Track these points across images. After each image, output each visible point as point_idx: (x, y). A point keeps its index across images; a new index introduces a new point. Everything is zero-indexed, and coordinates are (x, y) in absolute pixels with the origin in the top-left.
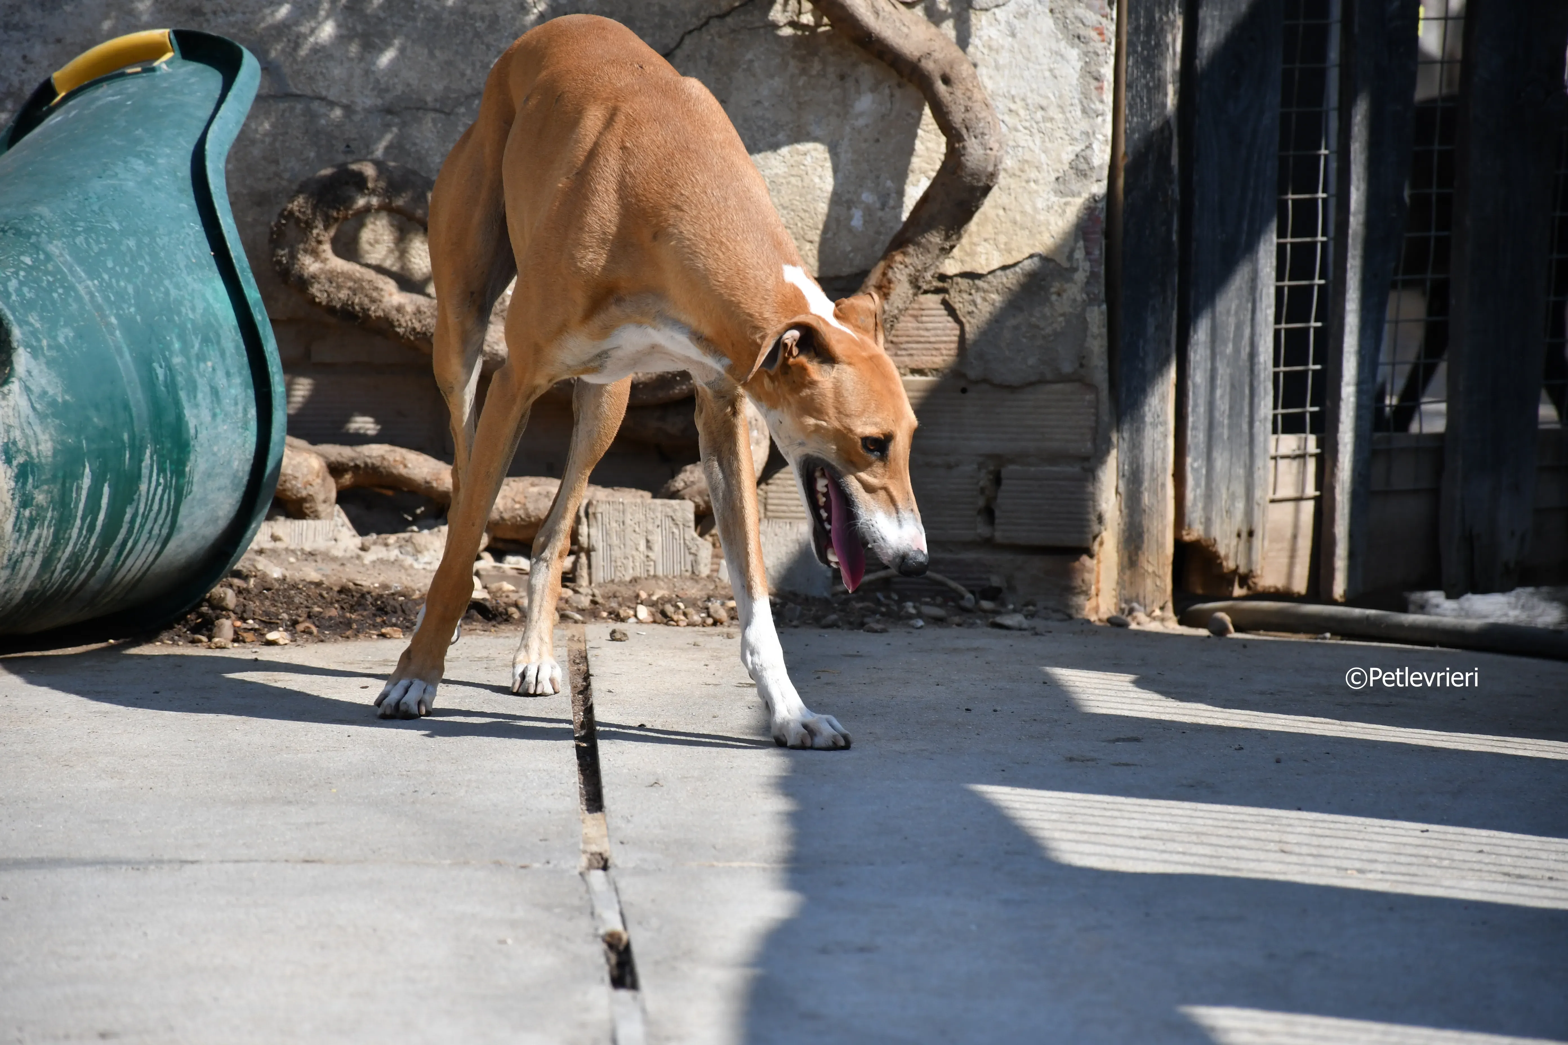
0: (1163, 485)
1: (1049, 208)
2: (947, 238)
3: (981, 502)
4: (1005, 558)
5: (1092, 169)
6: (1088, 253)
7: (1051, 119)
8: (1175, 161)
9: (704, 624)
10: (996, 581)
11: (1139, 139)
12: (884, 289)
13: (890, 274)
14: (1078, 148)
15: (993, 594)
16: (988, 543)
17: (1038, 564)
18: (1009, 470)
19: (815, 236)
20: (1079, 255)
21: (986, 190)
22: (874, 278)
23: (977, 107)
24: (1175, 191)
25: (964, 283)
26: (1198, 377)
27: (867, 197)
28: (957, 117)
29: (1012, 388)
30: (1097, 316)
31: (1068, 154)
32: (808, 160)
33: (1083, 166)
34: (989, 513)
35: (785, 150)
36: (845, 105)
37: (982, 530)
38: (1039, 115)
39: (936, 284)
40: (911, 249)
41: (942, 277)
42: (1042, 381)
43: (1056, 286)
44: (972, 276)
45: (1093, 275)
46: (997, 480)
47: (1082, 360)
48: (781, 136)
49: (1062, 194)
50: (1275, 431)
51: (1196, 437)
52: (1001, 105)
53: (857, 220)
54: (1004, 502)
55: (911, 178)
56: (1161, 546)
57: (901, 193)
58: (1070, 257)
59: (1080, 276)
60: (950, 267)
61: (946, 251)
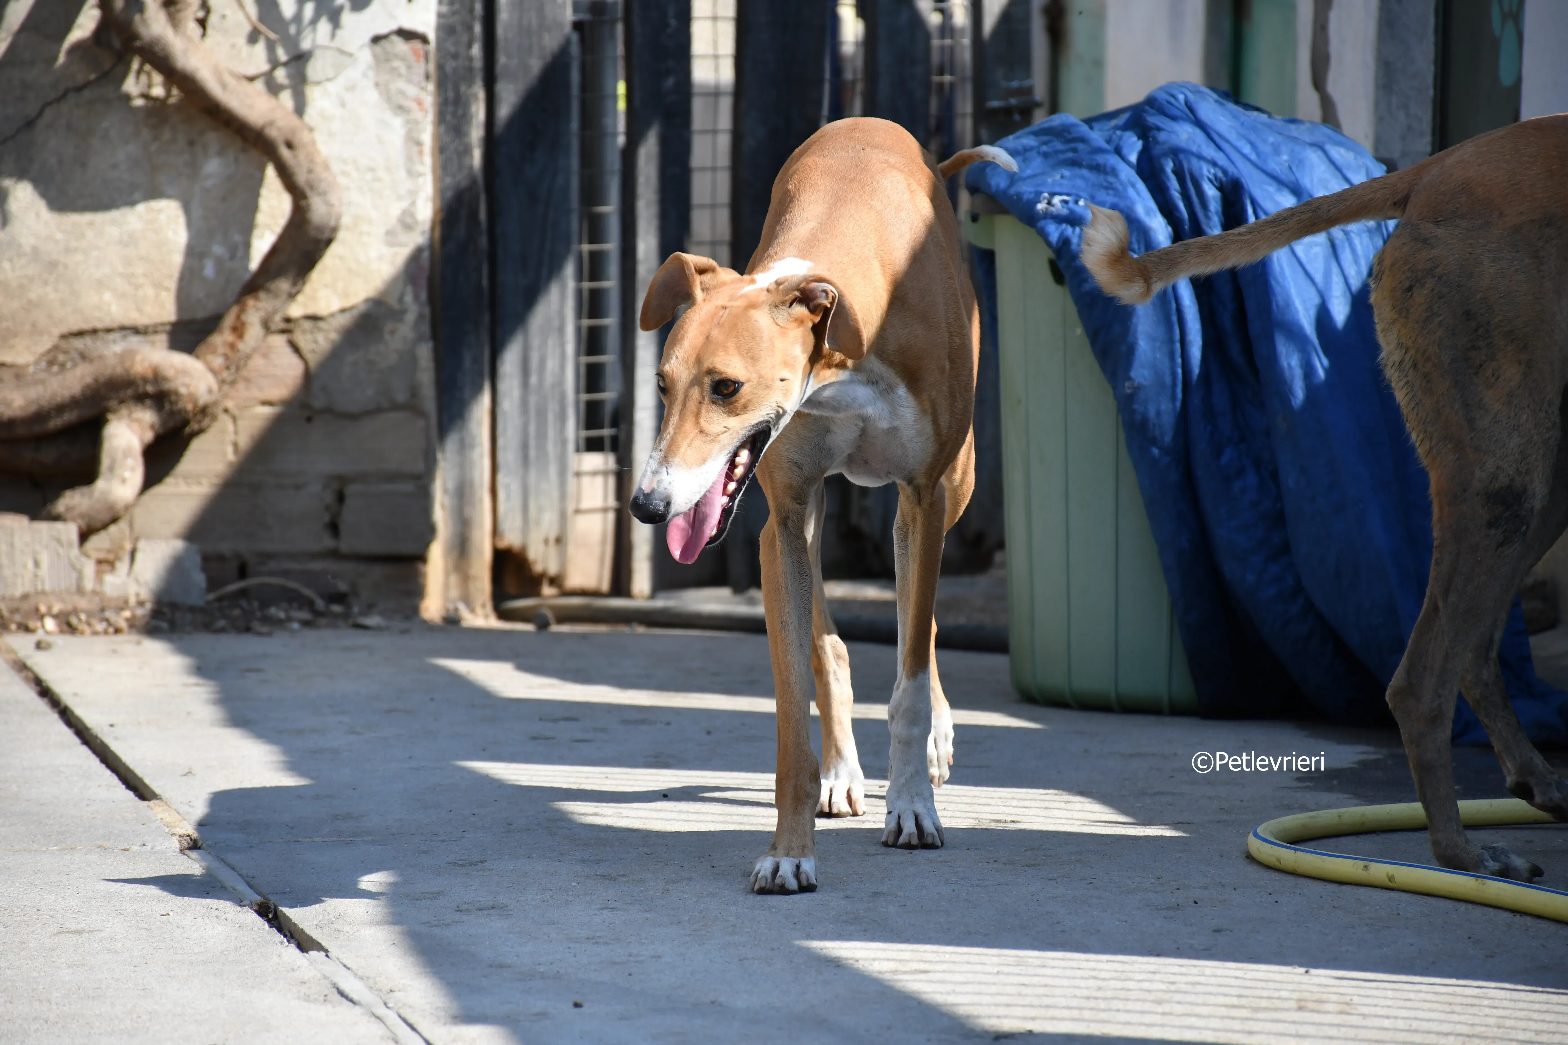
0: (481, 500)
1: (380, 258)
2: (294, 284)
3: (326, 518)
4: (348, 567)
5: (416, 222)
6: (416, 297)
7: (379, 180)
8: (483, 215)
9: (106, 632)
10: (342, 586)
11: (452, 196)
12: (239, 330)
13: (244, 317)
14: (404, 204)
15: (339, 598)
16: (335, 554)
17: (378, 572)
18: (351, 490)
19: (172, 284)
20: (409, 298)
21: (329, 242)
22: (229, 320)
23: (319, 169)
24: (483, 241)
25: (307, 325)
26: (509, 403)
27: (218, 249)
28: (301, 178)
29: (353, 417)
30: (425, 353)
31: (396, 210)
32: (162, 217)
33: (409, 220)
34: (334, 528)
35: (141, 208)
36: (194, 168)
37: (328, 542)
38: (369, 176)
39: (283, 325)
40: (262, 295)
41: (288, 320)
42: (379, 410)
43: (389, 326)
44: (314, 318)
45: (421, 317)
46: (341, 497)
47: (414, 391)
48: (137, 195)
49: (391, 244)
50: (578, 450)
51: (508, 456)
52: (335, 167)
53: (209, 270)
54: (349, 516)
55: (256, 233)
56: (482, 553)
57: (247, 245)
58: (401, 300)
59: (411, 317)
60: (296, 310)
61: (292, 296)
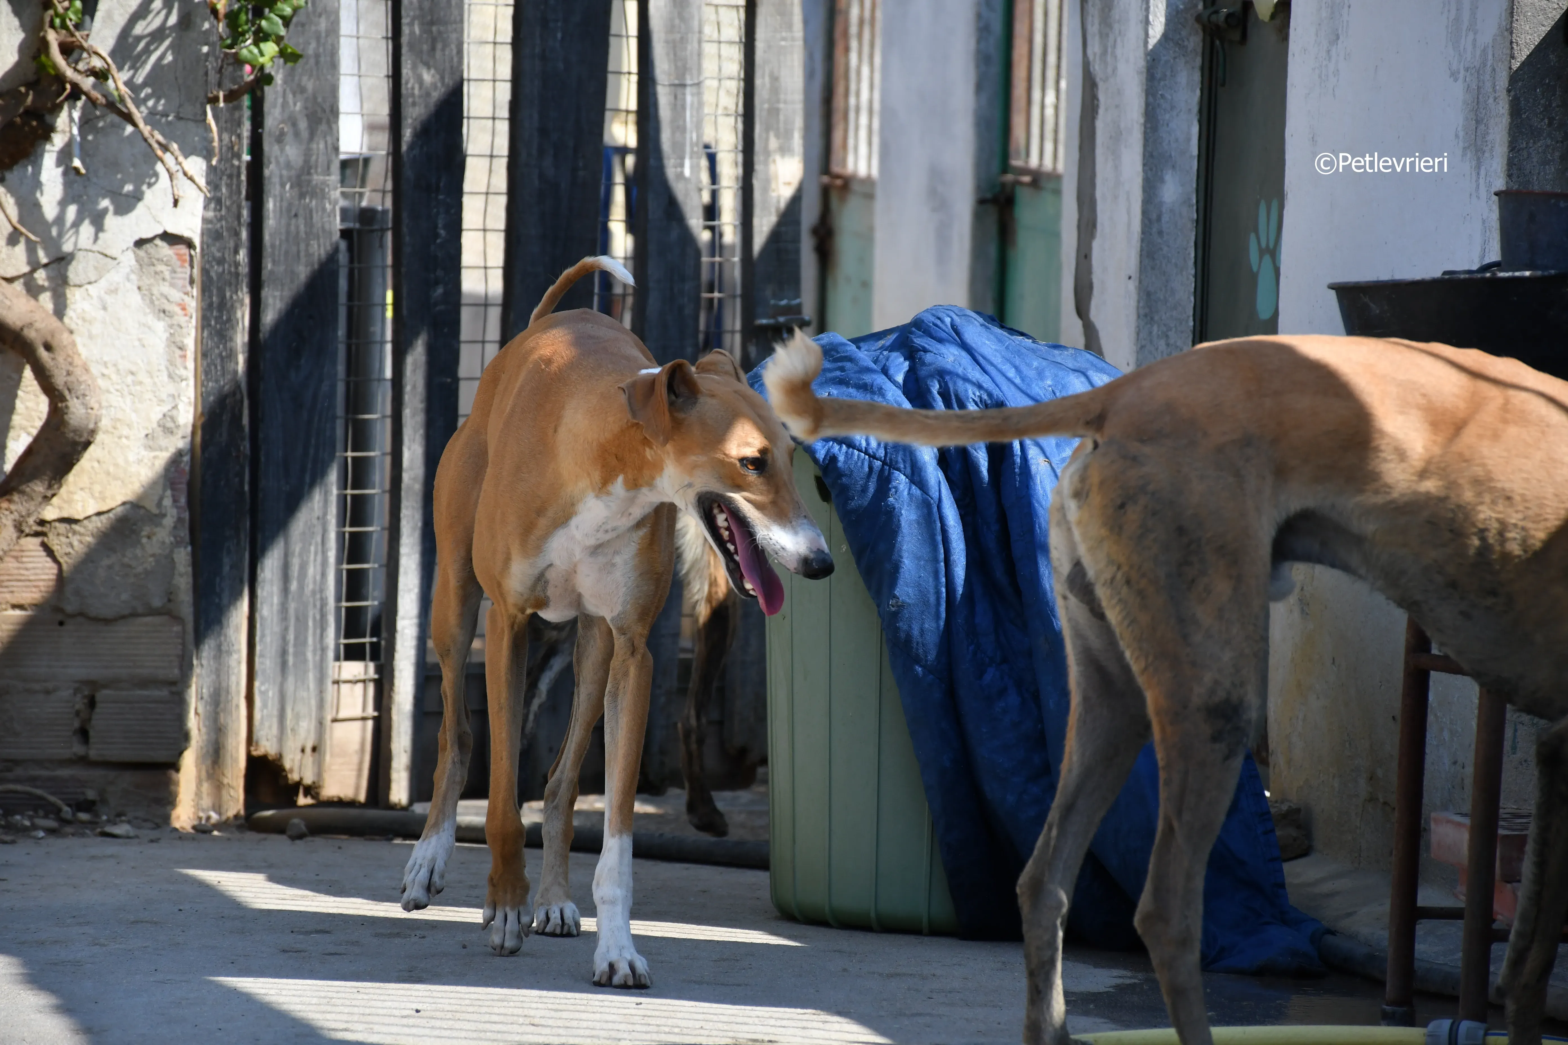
0: (237, 706)
1: (140, 461)
2: (50, 487)
3: (76, 724)
4: (97, 774)
5: (178, 427)
6: (175, 501)
7: (141, 383)
8: (246, 420)
10: (90, 794)
11: (214, 401)
14: (165, 408)
15: (87, 806)
16: (83, 761)
17: (128, 779)
18: (102, 695)
20: (167, 502)
21: (87, 445)
23: (77, 371)
24: (246, 446)
25: (62, 527)
26: (268, 610)
28: (59, 381)
29: (107, 621)
30: (183, 557)
31: (156, 413)
33: (170, 424)
34: (84, 734)
37: (78, 749)
38: (130, 379)
39: (37, 528)
40: (16, 497)
41: (43, 522)
42: (134, 615)
43: (146, 530)
44: (69, 521)
45: (180, 520)
46: (92, 704)
47: (170, 596)
49: (150, 448)
50: (337, 658)
51: (266, 663)
52: (95, 369)
54: (98, 723)
55: (12, 434)
56: (236, 760)
58: (159, 504)
59: (169, 521)
60: (50, 513)
61: (47, 499)
